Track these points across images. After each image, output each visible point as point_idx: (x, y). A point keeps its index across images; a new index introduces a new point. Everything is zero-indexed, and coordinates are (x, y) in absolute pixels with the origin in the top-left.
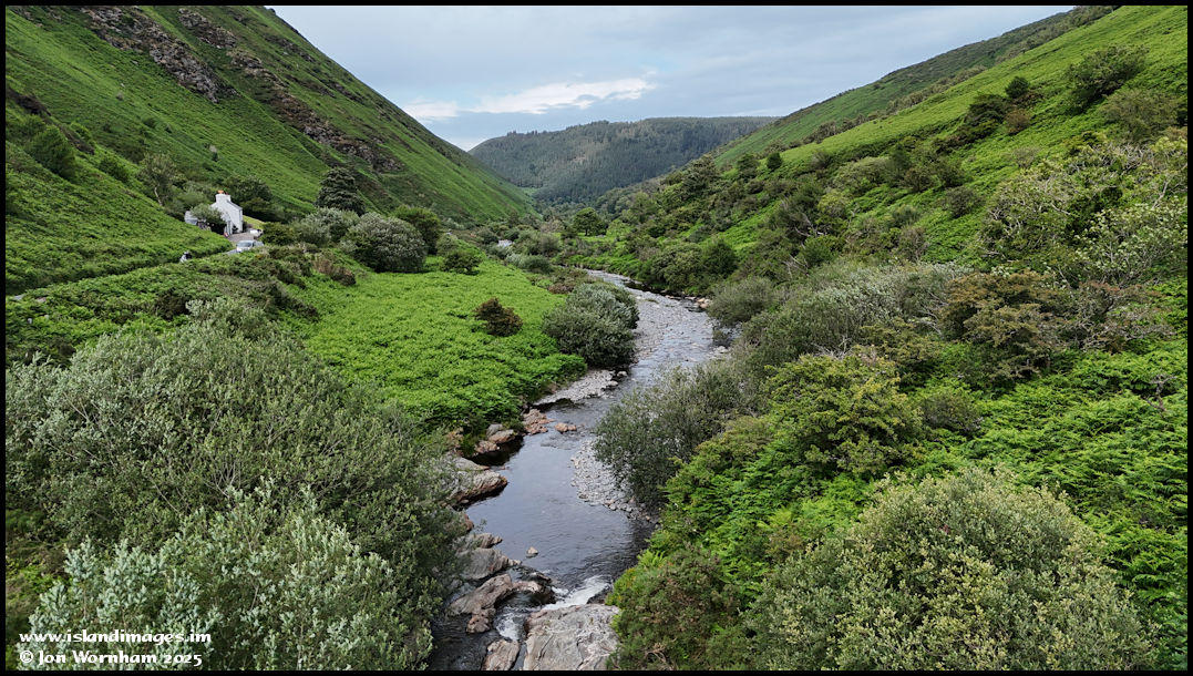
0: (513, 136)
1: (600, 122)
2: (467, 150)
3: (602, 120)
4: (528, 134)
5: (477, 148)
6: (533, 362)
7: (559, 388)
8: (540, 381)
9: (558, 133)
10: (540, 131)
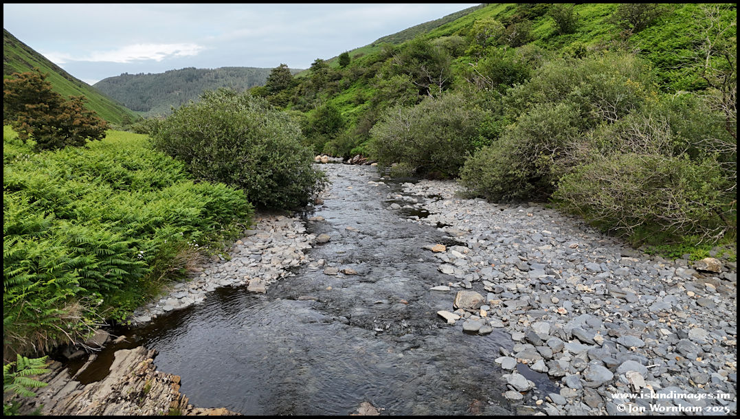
0: (125, 76)
1: (189, 68)
2: (91, 85)
3: (191, 67)
4: (137, 75)
5: (97, 84)
6: (128, 197)
7: (207, 260)
8: (148, 243)
9: (159, 75)
10: (146, 73)
